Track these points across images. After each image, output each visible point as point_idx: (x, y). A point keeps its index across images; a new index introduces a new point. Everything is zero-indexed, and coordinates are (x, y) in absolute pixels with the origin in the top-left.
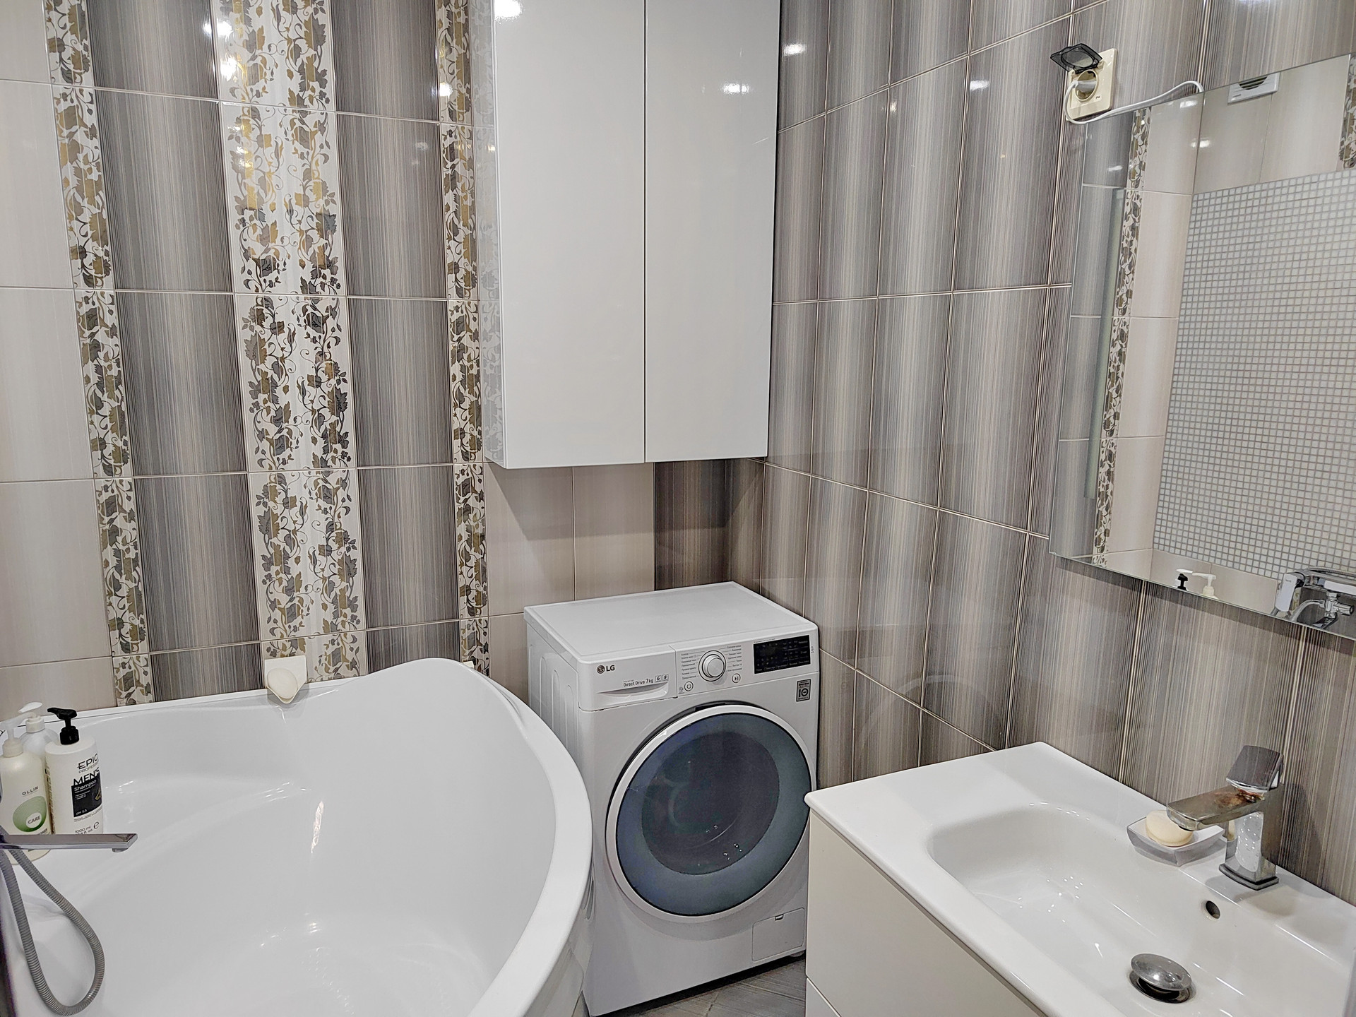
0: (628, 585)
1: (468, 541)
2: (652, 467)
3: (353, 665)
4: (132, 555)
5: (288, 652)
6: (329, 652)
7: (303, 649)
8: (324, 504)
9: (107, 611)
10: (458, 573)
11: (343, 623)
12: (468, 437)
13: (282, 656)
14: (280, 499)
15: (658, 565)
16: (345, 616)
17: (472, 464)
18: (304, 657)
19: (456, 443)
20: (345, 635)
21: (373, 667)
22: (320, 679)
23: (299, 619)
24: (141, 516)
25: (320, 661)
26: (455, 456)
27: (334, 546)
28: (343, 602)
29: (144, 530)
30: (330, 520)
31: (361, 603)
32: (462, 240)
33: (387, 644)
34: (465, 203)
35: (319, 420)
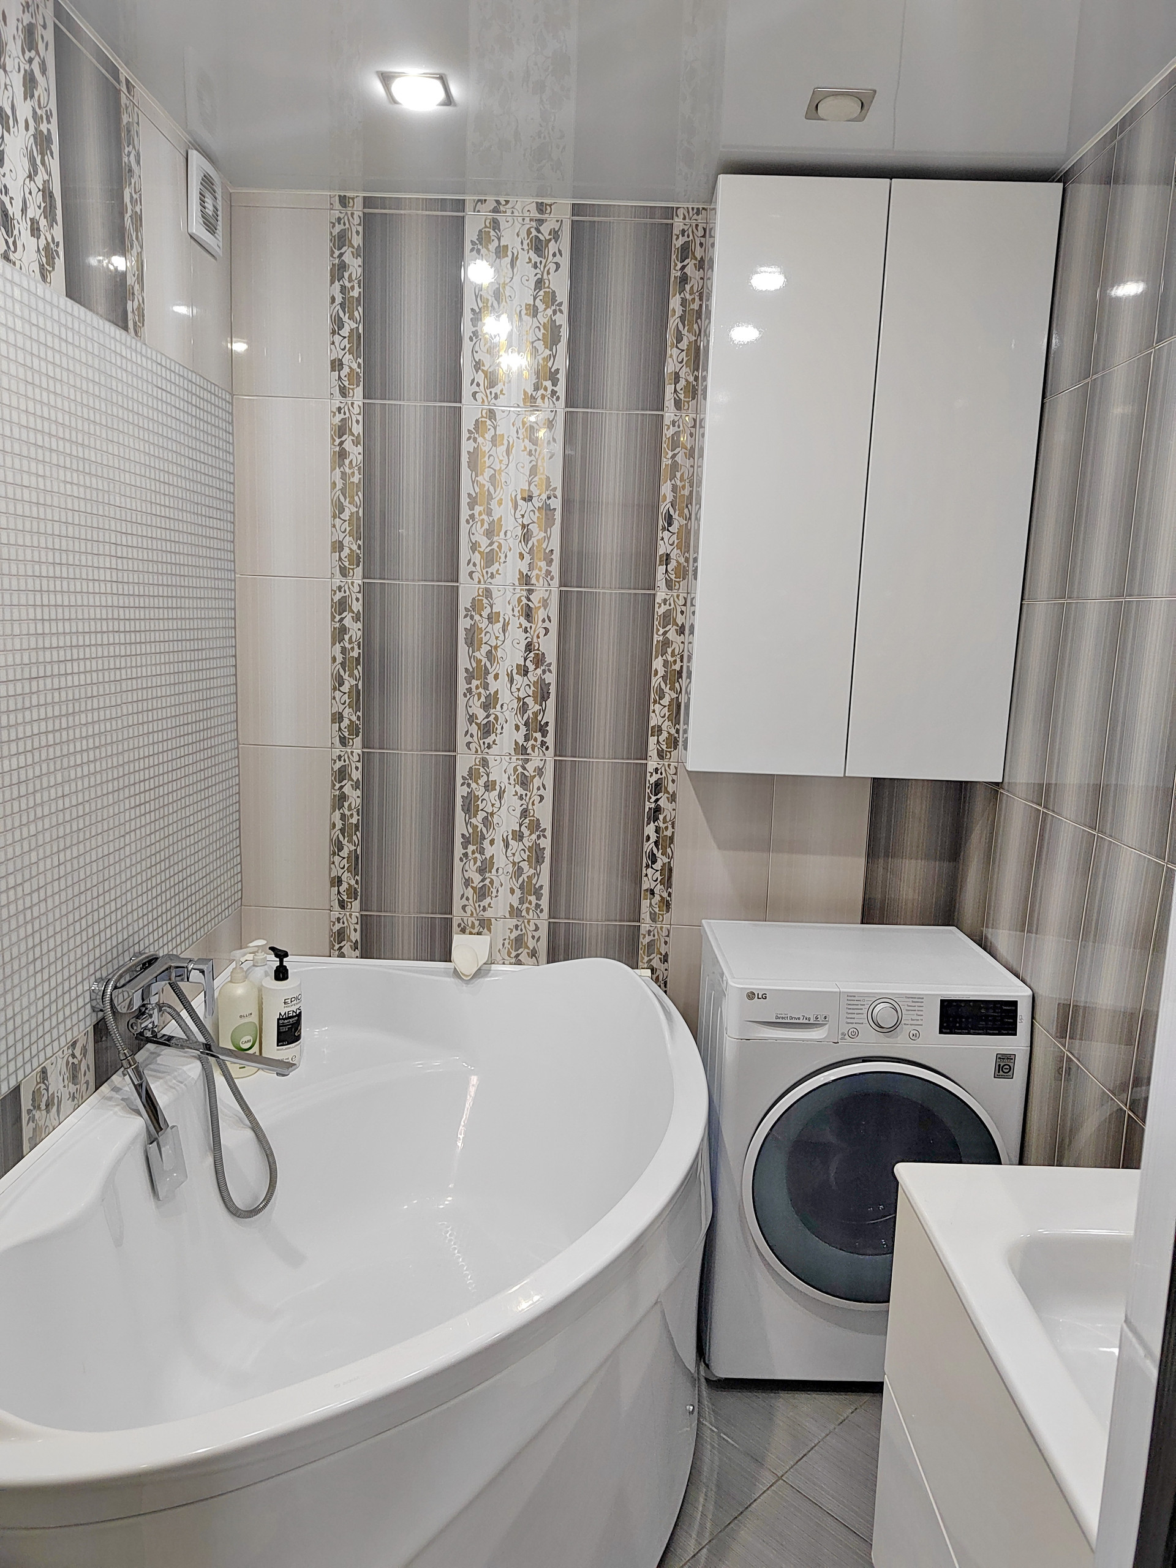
0: (830, 914)
1: (656, 843)
2: (869, 784)
3: (533, 954)
4: (354, 821)
5: (476, 930)
6: (513, 936)
7: (489, 930)
8: (521, 791)
9: (330, 869)
10: (643, 875)
11: (528, 910)
12: (665, 735)
13: (471, 933)
14: (482, 782)
15: (867, 896)
16: (530, 903)
17: (666, 764)
18: (488, 938)
19: (652, 740)
20: (529, 922)
21: (552, 958)
22: (501, 962)
23: (488, 899)
24: (365, 785)
25: (503, 944)
26: (650, 754)
27: (526, 832)
28: (529, 889)
29: (366, 798)
30: (524, 806)
31: (545, 892)
32: (676, 531)
33: (567, 938)
34: (682, 493)
35: (524, 708)
